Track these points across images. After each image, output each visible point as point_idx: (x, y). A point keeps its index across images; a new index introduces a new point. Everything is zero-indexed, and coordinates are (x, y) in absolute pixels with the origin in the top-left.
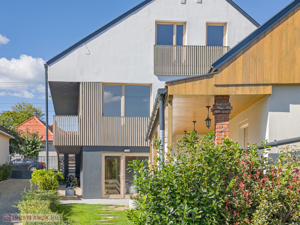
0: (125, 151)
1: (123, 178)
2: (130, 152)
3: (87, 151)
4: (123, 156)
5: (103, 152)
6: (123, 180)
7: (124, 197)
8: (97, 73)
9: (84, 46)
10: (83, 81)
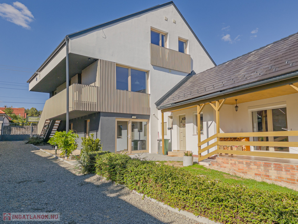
0: (133, 117)
1: (130, 138)
2: (136, 118)
3: (104, 117)
4: (130, 121)
5: (116, 117)
6: (130, 139)
7: (131, 153)
8: (112, 55)
9: (102, 30)
10: (101, 59)
